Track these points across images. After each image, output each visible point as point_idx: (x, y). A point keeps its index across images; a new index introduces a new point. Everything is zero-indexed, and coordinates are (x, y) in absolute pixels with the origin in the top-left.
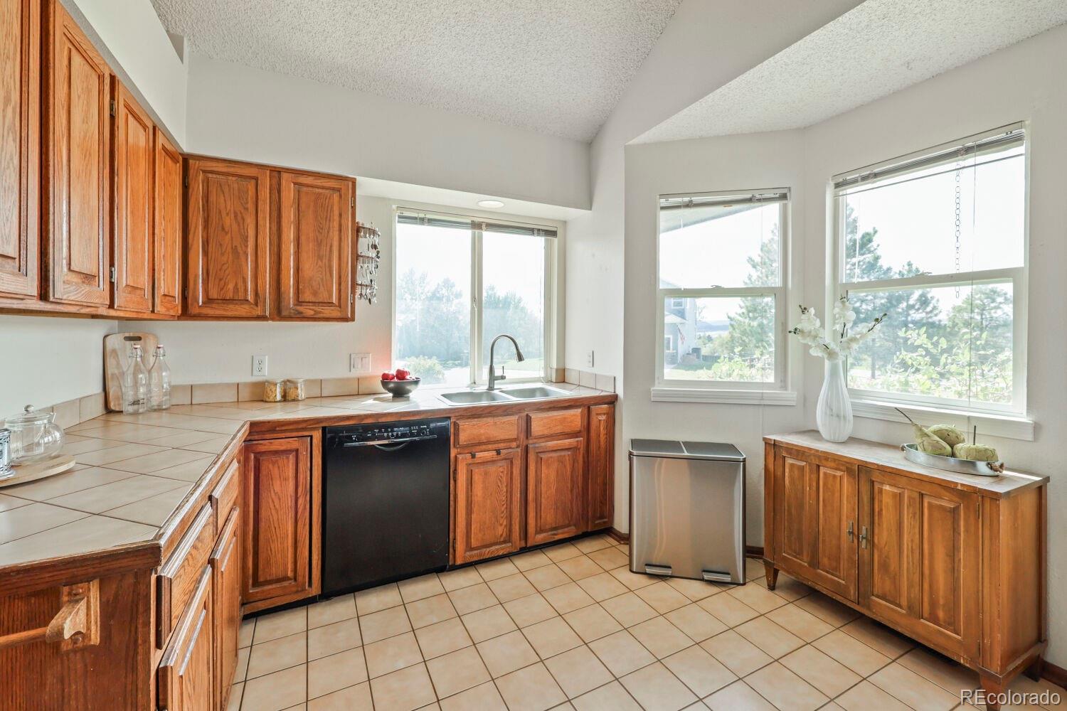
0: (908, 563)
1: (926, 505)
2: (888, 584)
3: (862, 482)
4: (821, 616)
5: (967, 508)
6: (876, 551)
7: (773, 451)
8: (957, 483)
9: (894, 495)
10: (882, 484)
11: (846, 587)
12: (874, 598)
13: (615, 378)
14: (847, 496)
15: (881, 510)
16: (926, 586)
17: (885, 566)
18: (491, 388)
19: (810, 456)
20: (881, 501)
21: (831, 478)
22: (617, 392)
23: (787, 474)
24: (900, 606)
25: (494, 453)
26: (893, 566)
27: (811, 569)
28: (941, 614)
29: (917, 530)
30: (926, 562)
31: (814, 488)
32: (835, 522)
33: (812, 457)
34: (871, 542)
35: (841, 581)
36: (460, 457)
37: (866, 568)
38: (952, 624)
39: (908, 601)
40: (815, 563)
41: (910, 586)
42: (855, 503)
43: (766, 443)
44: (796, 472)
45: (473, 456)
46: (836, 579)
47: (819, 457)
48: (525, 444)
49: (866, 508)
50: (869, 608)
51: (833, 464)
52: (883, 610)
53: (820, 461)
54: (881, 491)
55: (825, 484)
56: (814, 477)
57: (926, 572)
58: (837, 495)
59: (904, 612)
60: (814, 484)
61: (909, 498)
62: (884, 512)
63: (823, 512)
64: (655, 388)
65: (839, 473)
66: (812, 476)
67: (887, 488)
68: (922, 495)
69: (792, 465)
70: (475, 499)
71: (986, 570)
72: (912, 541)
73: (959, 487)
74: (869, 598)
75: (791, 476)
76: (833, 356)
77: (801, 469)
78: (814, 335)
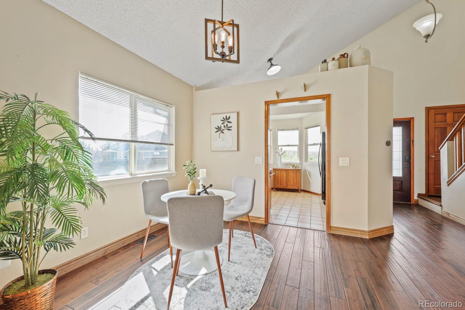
0: (292, 180)
2: (290, 183)
3: (287, 172)
5: (298, 172)
9: (291, 172)
12: (288, 186)
14: (285, 174)
16: (294, 182)
19: (280, 170)
20: (289, 174)
24: (291, 186)
26: (290, 181)
34: (288, 179)
35: (284, 186)
37: (287, 182)
40: (281, 185)
41: (292, 183)
49: (287, 175)
50: (288, 188)
51: (283, 170)
54: (289, 172)
55: (282, 173)
57: (294, 180)
63: (282, 177)
68: (294, 171)
69: (277, 172)
72: (292, 177)
73: (298, 169)
76: (280, 156)
77: (279, 172)
78: (279, 153)
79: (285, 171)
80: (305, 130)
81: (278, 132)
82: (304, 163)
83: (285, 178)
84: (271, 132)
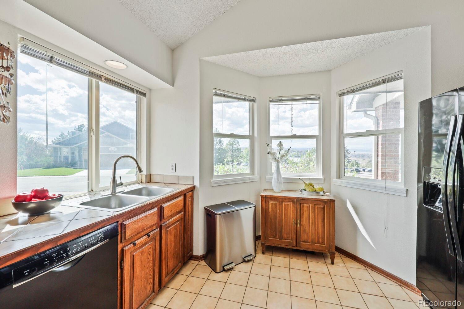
0: (311, 227)
1: (316, 208)
2: (306, 236)
3: (297, 205)
4: (282, 256)
5: (327, 206)
6: (302, 227)
7: (264, 200)
8: (324, 199)
9: (307, 207)
10: (303, 204)
11: (292, 242)
12: (301, 243)
13: (193, 177)
14: (293, 210)
15: (303, 213)
16: (316, 233)
17: (304, 231)
18: (113, 192)
19: (279, 199)
20: (303, 210)
21: (287, 206)
22: (195, 184)
23: (270, 208)
24: (309, 242)
25: (146, 237)
26: (307, 230)
27: (280, 240)
28: (320, 240)
29: (314, 217)
30: (316, 226)
31: (281, 210)
32: (289, 220)
33: (280, 199)
34: (300, 224)
35: (291, 241)
36: (126, 248)
37: (299, 233)
38: (323, 243)
39: (312, 240)
40: (281, 238)
41: (312, 235)
42: (295, 212)
43: (261, 197)
44: (274, 206)
45: (135, 245)
46: (289, 241)
47: (283, 199)
48: (160, 224)
49: (299, 214)
50: (300, 247)
51: (288, 200)
52: (304, 246)
53: (283, 200)
54: (303, 206)
55: (284, 208)
56: (281, 206)
57: (316, 228)
58: (289, 211)
59: (310, 244)
60: (281, 209)
61: (312, 206)
62: (304, 213)
63: (284, 218)
64: (213, 180)
65: (289, 203)
66: (280, 206)
67: (305, 205)
68: (315, 205)
69: (272, 204)
70: (135, 275)
71: (332, 223)
72: (313, 220)
73: (325, 200)
74: (300, 243)
75: (272, 208)
76: (278, 162)
77: (276, 204)
78: (274, 154)
79: (293, 202)
80: (336, 100)
81: (269, 105)
82: (335, 181)
83: (292, 221)
84: (255, 105)
